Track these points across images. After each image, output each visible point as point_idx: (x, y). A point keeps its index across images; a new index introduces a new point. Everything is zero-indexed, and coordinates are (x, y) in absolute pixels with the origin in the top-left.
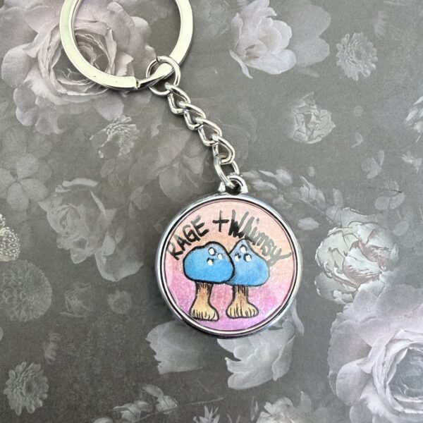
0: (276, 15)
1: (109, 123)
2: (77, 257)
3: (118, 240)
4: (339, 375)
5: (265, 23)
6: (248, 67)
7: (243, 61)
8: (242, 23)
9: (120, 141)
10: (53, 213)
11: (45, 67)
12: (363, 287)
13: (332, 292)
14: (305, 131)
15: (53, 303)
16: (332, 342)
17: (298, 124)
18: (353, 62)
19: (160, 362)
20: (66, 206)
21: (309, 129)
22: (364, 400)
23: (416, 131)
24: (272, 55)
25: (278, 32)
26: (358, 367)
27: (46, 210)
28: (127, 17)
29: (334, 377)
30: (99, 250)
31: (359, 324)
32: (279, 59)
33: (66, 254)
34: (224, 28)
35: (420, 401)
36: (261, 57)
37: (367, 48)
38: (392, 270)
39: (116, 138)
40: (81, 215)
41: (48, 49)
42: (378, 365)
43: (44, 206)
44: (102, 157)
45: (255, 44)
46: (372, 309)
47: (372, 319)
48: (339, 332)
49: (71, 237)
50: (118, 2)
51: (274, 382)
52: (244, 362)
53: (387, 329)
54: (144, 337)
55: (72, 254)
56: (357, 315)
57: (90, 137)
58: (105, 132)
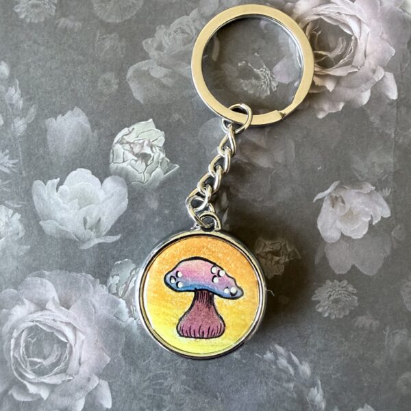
0: (374, 224)
1: (271, 70)
2: (149, 44)
3: (164, 81)
4: (45, 280)
5: (366, 214)
6: (325, 197)
7: (330, 193)
8: (366, 192)
9: (254, 81)
10: (188, 21)
11: (322, 11)
12: (123, 303)
13: (118, 275)
14: (264, 251)
15: (108, 23)
16: (74, 274)
17: (272, 244)
18: (330, 296)
19: (56, 119)
20: (194, 33)
21: (266, 254)
22: (23, 303)
23: (265, 354)
24: (335, 221)
25: (359, 225)
26: (51, 297)
27: (190, 15)
28: (370, 85)
29: (41, 276)
30: (155, 63)
31: (90, 299)
32: (331, 227)
33: (150, 33)
34: (360, 175)
35: (21, 353)
36: (333, 210)
37: (343, 309)
38: (138, 329)
39: (257, 77)
40: (186, 47)
41: (339, 13)
42: (53, 315)
43: (194, 13)
44: (239, 65)
45: (346, 205)
46: (103, 311)
47: (93, 310)
48: (82, 281)
49: (166, 38)
50: (384, 76)
51: (38, 222)
52: (56, 195)
53: (85, 324)
54: (77, 105)
55: (151, 39)
56: (97, 298)
57: (258, 53)
58: (262, 67)
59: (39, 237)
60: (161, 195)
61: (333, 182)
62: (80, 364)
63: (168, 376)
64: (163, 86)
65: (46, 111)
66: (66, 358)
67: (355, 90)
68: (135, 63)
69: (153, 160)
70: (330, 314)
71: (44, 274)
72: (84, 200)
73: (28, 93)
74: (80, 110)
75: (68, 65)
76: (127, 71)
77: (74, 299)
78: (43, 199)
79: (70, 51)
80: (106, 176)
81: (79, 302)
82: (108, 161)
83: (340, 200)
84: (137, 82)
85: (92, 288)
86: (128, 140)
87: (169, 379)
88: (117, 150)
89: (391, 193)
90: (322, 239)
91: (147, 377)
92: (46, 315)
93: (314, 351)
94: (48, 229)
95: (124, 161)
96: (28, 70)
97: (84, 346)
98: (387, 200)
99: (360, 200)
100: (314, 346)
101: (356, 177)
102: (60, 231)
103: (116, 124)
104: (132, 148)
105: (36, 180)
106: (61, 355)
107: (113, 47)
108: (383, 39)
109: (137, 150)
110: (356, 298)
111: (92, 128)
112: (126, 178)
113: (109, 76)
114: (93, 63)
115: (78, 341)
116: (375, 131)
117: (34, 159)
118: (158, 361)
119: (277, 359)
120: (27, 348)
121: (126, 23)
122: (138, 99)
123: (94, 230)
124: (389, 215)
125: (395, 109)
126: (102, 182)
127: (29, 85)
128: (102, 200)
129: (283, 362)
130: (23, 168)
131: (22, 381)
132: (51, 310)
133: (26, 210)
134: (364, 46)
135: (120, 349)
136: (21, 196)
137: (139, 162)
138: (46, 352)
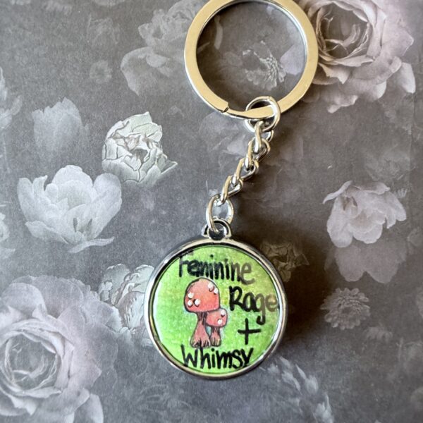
0: (388, 227)
1: (278, 60)
2: (145, 30)
3: (162, 71)
4: (31, 286)
5: (380, 217)
6: (335, 198)
7: (341, 194)
8: (380, 193)
9: (259, 72)
12: (116, 311)
13: (110, 281)
15: (101, 7)
16: (63, 280)
19: (43, 111)
22: (7, 310)
23: (269, 367)
24: (346, 224)
25: (370, 230)
26: (38, 304)
28: (385, 77)
29: (28, 281)
30: (152, 51)
31: (80, 306)
32: (342, 230)
33: (147, 18)
34: (374, 175)
35: (6, 364)
36: (344, 212)
37: (354, 319)
38: (132, 339)
39: (263, 68)
42: (40, 324)
44: (244, 53)
45: (359, 207)
46: (95, 320)
47: (83, 318)
48: (72, 288)
49: (165, 24)
50: (401, 67)
51: (24, 222)
52: (43, 194)
53: (74, 334)
54: (67, 96)
55: (148, 24)
56: (88, 306)
57: (264, 41)
58: (268, 56)
59: (25, 239)
60: (157, 195)
61: (344, 182)
62: (69, 377)
63: (165, 390)
64: (161, 76)
65: (32, 102)
66: (54, 370)
67: (370, 82)
68: (130, 51)
69: (149, 156)
70: (339, 325)
71: (30, 279)
72: (74, 200)
73: (13, 82)
74: (70, 102)
75: (57, 53)
76: (121, 60)
77: (62, 306)
78: (29, 198)
79: (59, 36)
80: (99, 174)
81: (68, 310)
82: (101, 158)
83: (352, 201)
84: (132, 71)
85: (82, 296)
86: (122, 134)
87: (165, 394)
88: (110, 145)
89: (407, 193)
90: (332, 244)
91: (142, 391)
92: (32, 324)
93: (322, 364)
94: (35, 231)
95: (117, 158)
96: (13, 58)
97: (73, 357)
98: (402, 202)
99: (373, 202)
100: (322, 359)
101: (369, 177)
102: (47, 233)
103: (109, 117)
104: (126, 143)
105: (21, 177)
106: (49, 367)
107: (107, 32)
108: (400, 26)
109: (132, 145)
110: (368, 307)
111: (83, 121)
112: (120, 175)
113: (102, 64)
114: (84, 49)
115: (67, 353)
116: (390, 127)
117: (20, 155)
118: (153, 373)
119: (282, 372)
120: (12, 359)
121: (120, 7)
122: (134, 90)
123: (85, 232)
124: (405, 219)
125: (413, 103)
126: (93, 180)
127: (14, 74)
128: (93, 199)
129: (288, 376)
130: (7, 164)
131: (7, 394)
132: (37, 319)
133: (10, 210)
134: (379, 34)
135: (113, 361)
136: (5, 195)
137: (134, 158)
138: (32, 363)
